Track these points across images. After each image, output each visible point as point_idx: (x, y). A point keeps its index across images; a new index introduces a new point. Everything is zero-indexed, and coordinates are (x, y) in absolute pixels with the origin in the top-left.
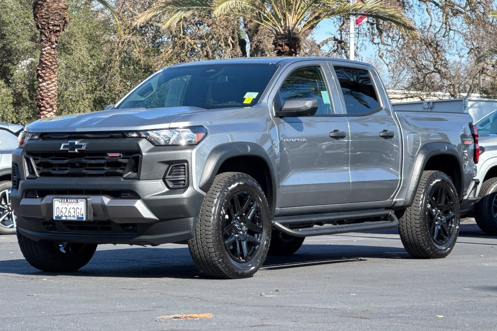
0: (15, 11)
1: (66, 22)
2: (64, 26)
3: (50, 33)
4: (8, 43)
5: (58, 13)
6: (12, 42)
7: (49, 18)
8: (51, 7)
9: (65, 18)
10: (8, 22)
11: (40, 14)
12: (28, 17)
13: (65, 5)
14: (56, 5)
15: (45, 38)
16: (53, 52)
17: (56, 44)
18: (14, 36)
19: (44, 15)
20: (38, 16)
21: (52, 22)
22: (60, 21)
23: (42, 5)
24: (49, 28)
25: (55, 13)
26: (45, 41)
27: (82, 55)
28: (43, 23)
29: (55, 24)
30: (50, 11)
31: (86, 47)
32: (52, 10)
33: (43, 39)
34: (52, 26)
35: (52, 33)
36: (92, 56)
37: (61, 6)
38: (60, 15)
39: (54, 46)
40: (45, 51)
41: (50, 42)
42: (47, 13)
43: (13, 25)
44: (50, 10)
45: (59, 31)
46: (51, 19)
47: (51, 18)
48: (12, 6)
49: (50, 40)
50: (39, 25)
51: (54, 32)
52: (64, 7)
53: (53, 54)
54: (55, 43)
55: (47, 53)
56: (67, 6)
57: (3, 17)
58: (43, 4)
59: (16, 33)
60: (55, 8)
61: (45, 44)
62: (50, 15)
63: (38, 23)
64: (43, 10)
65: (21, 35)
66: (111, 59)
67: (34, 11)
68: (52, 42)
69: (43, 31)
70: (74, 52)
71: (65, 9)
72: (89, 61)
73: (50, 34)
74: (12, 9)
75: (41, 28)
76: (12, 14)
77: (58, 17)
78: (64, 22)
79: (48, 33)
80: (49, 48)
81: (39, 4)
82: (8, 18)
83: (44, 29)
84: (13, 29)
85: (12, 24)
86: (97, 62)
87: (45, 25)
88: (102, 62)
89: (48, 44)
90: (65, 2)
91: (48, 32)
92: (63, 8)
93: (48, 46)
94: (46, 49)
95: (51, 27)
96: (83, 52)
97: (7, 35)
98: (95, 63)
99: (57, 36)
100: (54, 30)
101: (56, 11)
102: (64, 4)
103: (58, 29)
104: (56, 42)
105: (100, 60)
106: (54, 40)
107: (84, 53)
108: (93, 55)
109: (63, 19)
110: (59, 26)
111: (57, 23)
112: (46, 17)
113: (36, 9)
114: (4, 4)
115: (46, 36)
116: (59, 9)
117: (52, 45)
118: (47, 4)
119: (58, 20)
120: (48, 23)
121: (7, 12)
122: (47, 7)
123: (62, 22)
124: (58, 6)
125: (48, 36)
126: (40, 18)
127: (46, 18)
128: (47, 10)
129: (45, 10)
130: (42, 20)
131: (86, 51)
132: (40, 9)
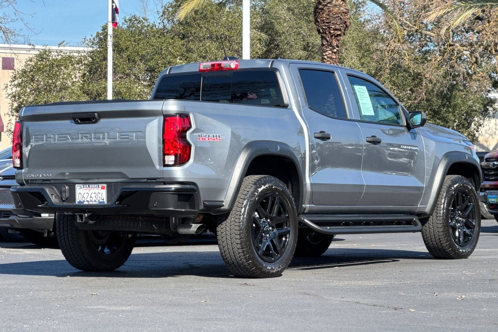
0: (288, 22)
1: (347, 26)
2: (345, 30)
3: (331, 37)
4: (282, 53)
5: (339, 17)
6: (285, 52)
7: (330, 22)
8: (332, 11)
9: (346, 22)
10: (281, 32)
11: (321, 19)
12: (301, 28)
13: (346, 9)
14: (337, 9)
15: (326, 43)
16: (334, 57)
17: (337, 49)
18: (287, 46)
19: (325, 20)
20: (319, 21)
21: (333, 27)
22: (341, 25)
23: (322, 9)
24: (330, 33)
25: (336, 17)
26: (326, 45)
27: (353, 63)
28: (324, 27)
29: (336, 28)
30: (332, 16)
31: (356, 55)
32: (333, 15)
33: (324, 43)
34: (333, 30)
35: (333, 37)
36: (362, 64)
37: (342, 10)
38: (341, 19)
39: (335, 50)
40: (326, 55)
41: (331, 46)
42: (328, 17)
43: (287, 35)
44: (331, 14)
45: (340, 35)
46: (333, 24)
47: (332, 22)
48: (285, 17)
49: (331, 44)
50: (321, 29)
51: (335, 37)
52: (345, 11)
53: (334, 58)
54: (336, 47)
55: (328, 57)
56: (347, 10)
57: (277, 28)
58: (324, 9)
59: (289, 43)
60: (336, 12)
61: (327, 48)
62: (331, 19)
63: (319, 28)
64: (324, 15)
65: (294, 44)
66: (381, 67)
67: (315, 15)
68: (333, 47)
69: (324, 35)
70: (345, 60)
71: (346, 13)
72: (360, 69)
73: (331, 39)
74: (285, 20)
75: (322, 32)
76: (285, 24)
77: (339, 21)
78: (345, 26)
79: (329, 38)
80: (330, 52)
81: (320, 9)
82: (281, 28)
83: (325, 33)
84: (286, 39)
85: (285, 34)
86: (367, 70)
87: (327, 29)
88: (372, 70)
89: (329, 48)
90: (345, 6)
91: (330, 36)
92: (343, 12)
93: (330, 50)
94: (327, 53)
95: (332, 32)
96: (353, 60)
97: (281, 44)
98: (365, 71)
99: (338, 41)
100: (335, 34)
101: (337, 15)
102: (344, 8)
103: (339, 33)
104: (338, 47)
105: (371, 68)
106: (336, 45)
107: (355, 61)
108: (364, 63)
109: (344, 23)
110: (340, 30)
111: (338, 27)
112: (327, 21)
113: (317, 14)
114: (278, 15)
115: (327, 41)
116: (340, 13)
117: (333, 49)
118: (328, 9)
119: (339, 25)
120: (329, 28)
121: (280, 23)
122: (328, 11)
123: (343, 26)
124: (339, 10)
125: (329, 41)
126: (321, 22)
127: (328, 23)
128: (328, 15)
129: (326, 15)
130: (323, 24)
131: (357, 59)
132: (321, 13)
